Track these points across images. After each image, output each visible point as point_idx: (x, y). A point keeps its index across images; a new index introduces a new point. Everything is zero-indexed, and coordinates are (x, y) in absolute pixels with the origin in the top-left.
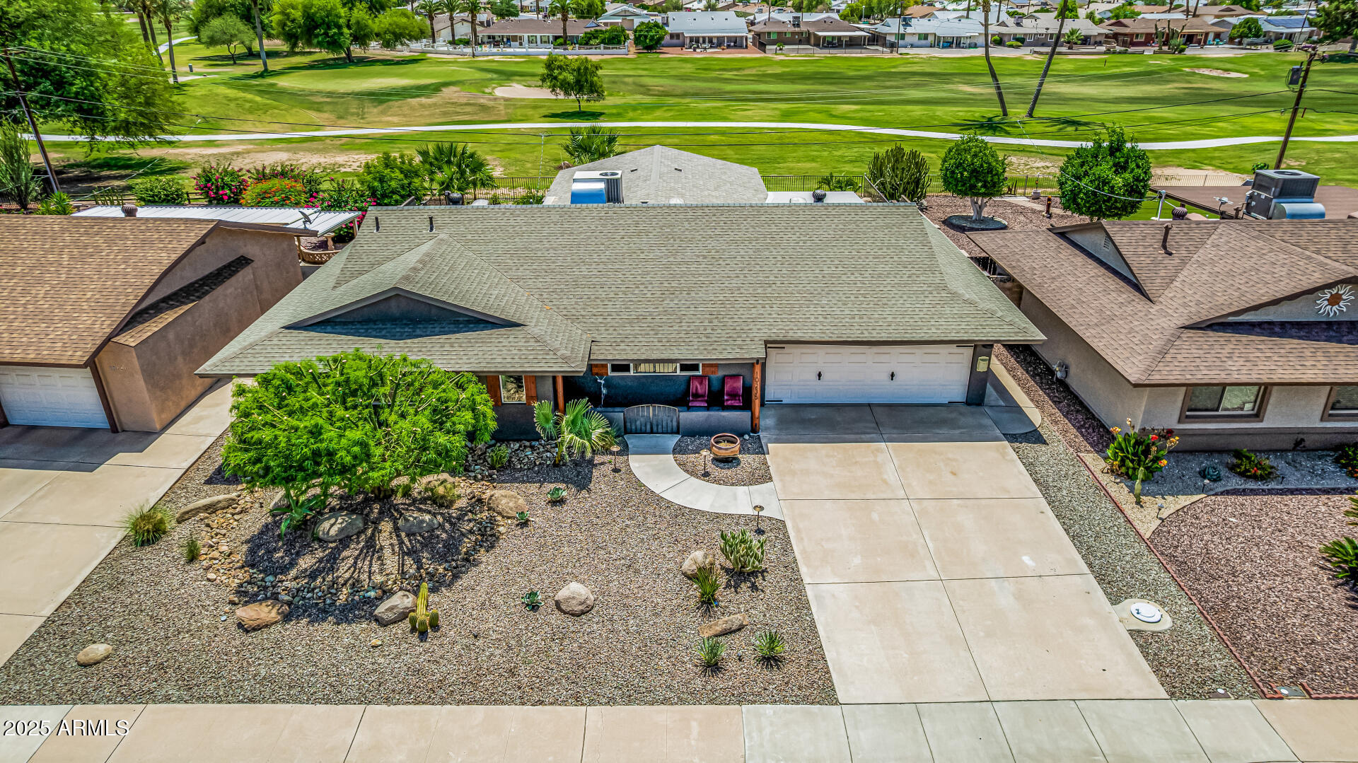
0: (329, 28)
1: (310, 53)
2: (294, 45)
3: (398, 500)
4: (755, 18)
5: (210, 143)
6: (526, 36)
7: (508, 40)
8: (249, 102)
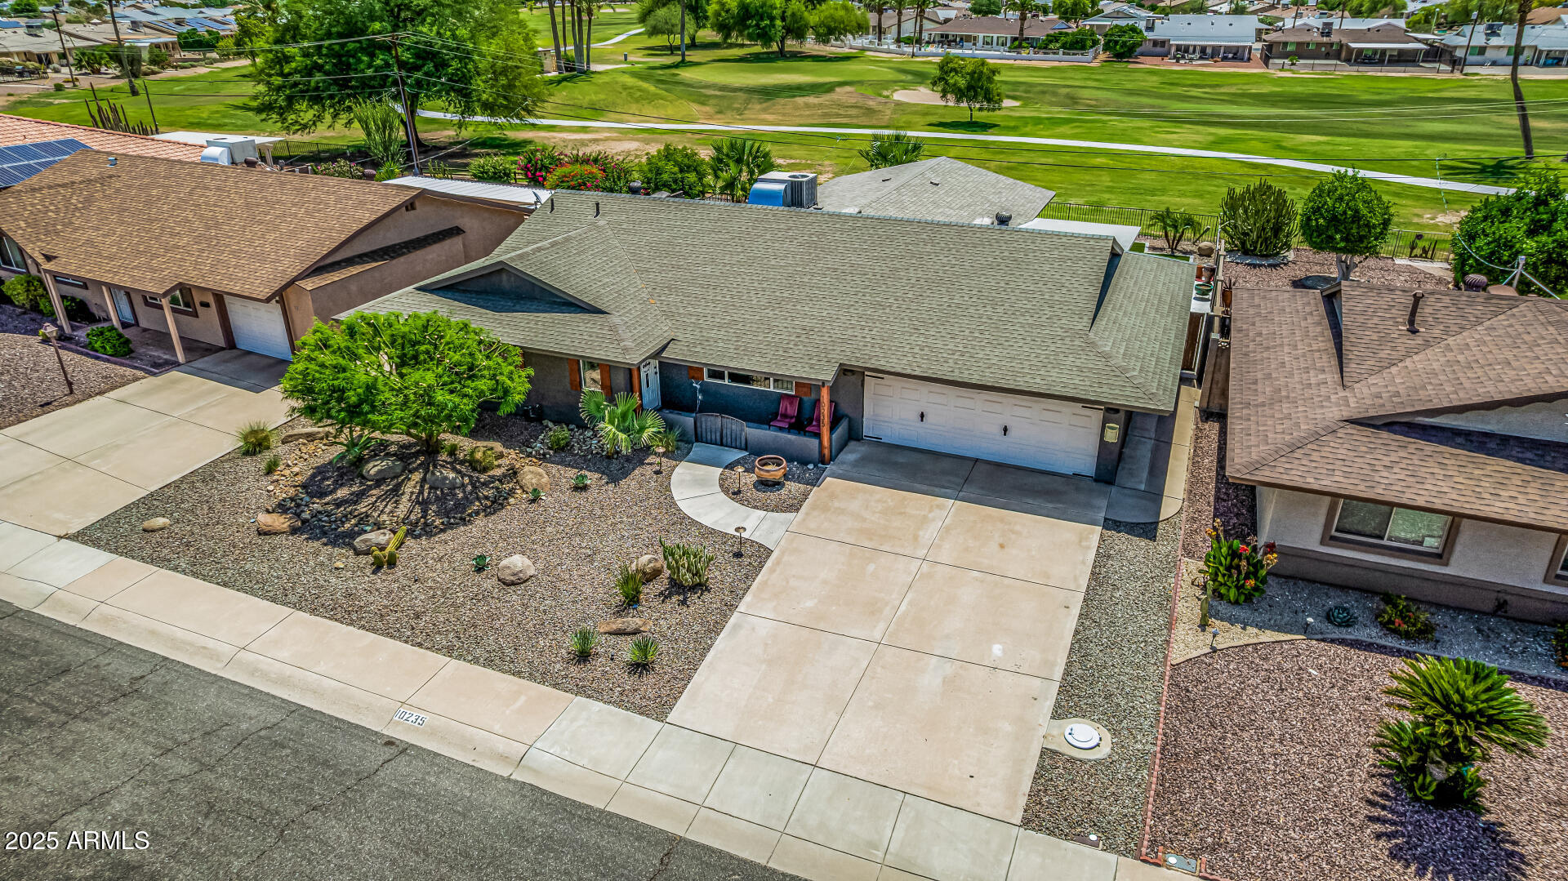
0: (762, 19)
1: (742, 46)
2: (728, 36)
3: (444, 457)
4: (1284, 25)
5: (584, 129)
6: (981, 35)
7: (961, 39)
8: (640, 90)
